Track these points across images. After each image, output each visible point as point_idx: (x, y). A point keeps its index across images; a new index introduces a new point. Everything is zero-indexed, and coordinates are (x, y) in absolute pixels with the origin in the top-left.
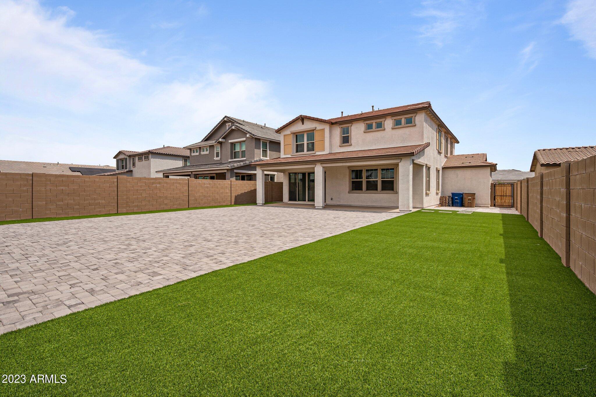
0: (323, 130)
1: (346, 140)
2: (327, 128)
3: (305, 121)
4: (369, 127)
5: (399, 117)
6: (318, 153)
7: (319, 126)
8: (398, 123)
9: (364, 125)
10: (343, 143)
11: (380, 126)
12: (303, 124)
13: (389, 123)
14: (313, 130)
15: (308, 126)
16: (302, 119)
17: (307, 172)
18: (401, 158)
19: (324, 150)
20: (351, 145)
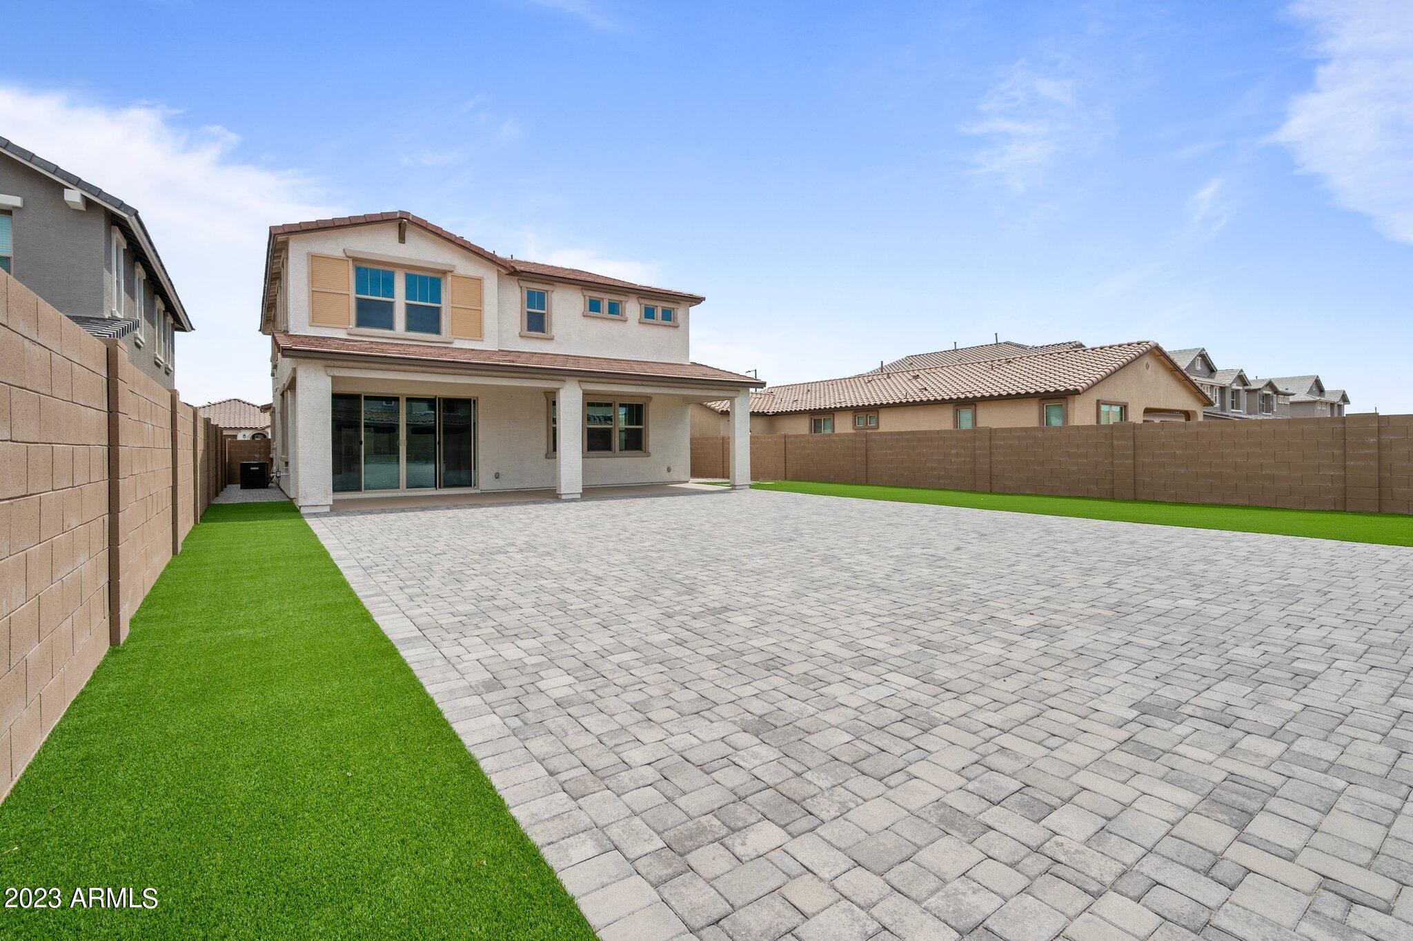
0: (479, 281)
1: (536, 323)
2: (490, 279)
3: (409, 235)
4: (594, 306)
5: (653, 303)
6: (458, 344)
7: (465, 266)
8: (649, 313)
9: (581, 298)
10: (529, 329)
11: (614, 309)
12: (402, 239)
13: (633, 308)
14: (445, 273)
15: (419, 252)
16: (403, 224)
17: (401, 394)
19: (479, 335)
20: (552, 339)
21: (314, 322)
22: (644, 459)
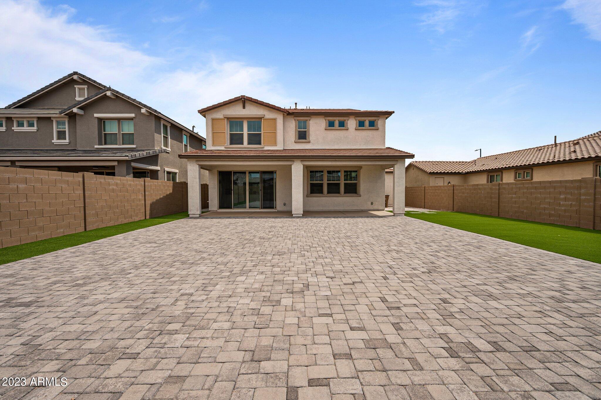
0: (275, 120)
1: (302, 136)
2: (280, 118)
3: (247, 105)
4: (331, 124)
5: (363, 119)
6: (266, 148)
7: (269, 115)
8: (361, 124)
9: (325, 121)
10: (299, 139)
11: (342, 124)
12: (244, 107)
13: (352, 123)
14: (261, 118)
15: (251, 111)
16: (244, 101)
17: (247, 171)
18: (397, 159)
19: (275, 144)
20: (309, 142)
21: (214, 144)
22: (358, 198)
